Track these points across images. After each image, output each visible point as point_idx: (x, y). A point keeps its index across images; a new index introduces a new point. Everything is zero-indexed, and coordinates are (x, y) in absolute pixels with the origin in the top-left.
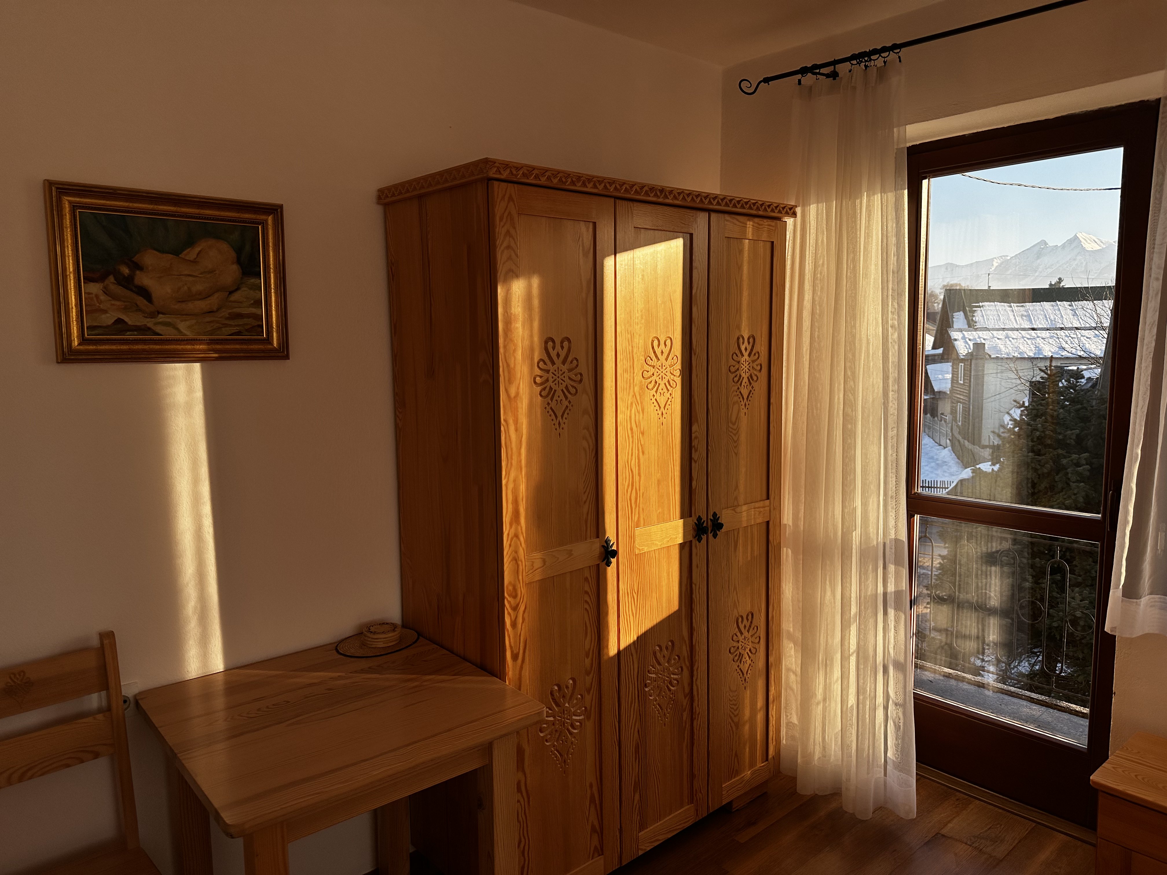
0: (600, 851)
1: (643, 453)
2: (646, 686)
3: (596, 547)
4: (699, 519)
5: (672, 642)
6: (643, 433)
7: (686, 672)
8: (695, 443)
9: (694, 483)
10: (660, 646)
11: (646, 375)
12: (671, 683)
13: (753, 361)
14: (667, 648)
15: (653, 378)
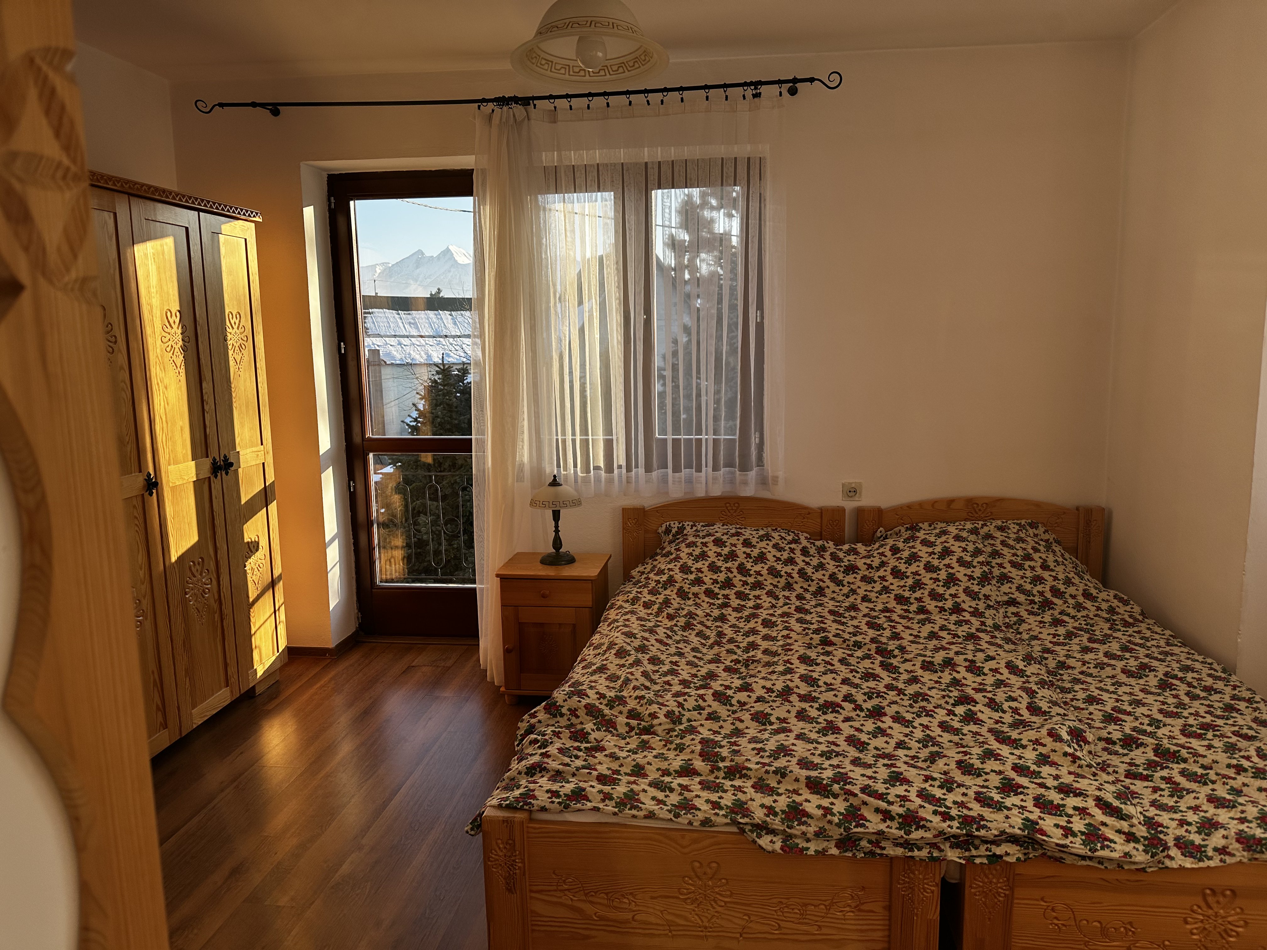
0: (165, 725)
1: (168, 404)
2: (186, 593)
3: (140, 480)
4: (214, 459)
5: (202, 558)
6: (166, 388)
7: (215, 582)
8: (205, 397)
9: (208, 430)
10: (193, 562)
11: (164, 340)
12: (204, 591)
13: (241, 333)
14: (199, 564)
15: (170, 343)
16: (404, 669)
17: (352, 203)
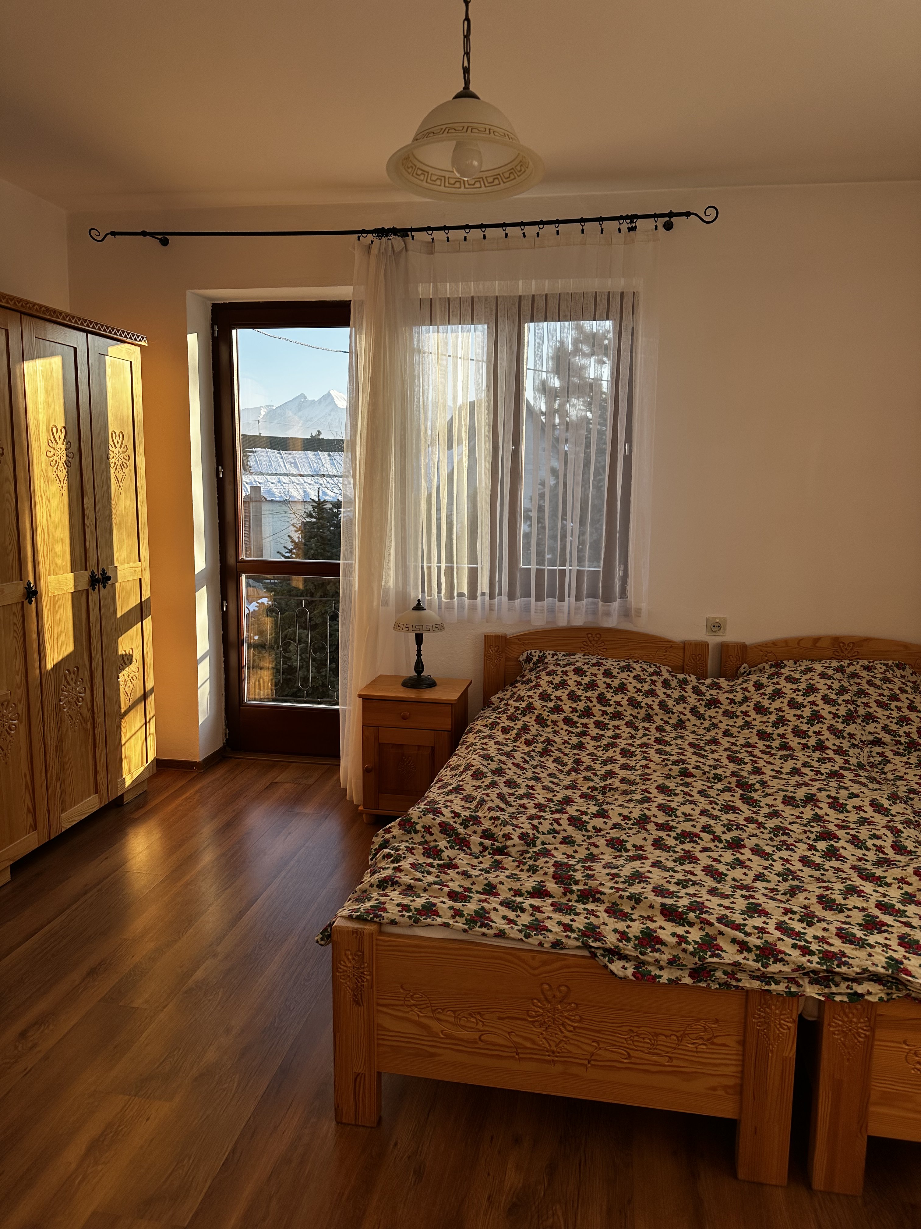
0: (34, 827)
1: (50, 517)
2: (60, 701)
3: (20, 588)
4: (93, 572)
5: (77, 668)
6: (49, 501)
7: (88, 692)
8: (86, 512)
9: (88, 544)
10: (68, 670)
11: (49, 455)
12: (77, 699)
13: (123, 452)
14: (74, 673)
15: (54, 458)
16: (267, 785)
17: (234, 331)
